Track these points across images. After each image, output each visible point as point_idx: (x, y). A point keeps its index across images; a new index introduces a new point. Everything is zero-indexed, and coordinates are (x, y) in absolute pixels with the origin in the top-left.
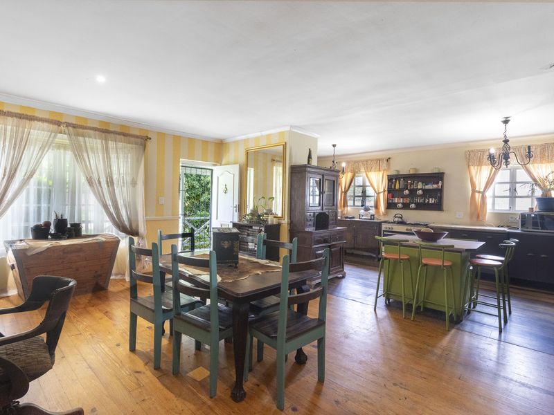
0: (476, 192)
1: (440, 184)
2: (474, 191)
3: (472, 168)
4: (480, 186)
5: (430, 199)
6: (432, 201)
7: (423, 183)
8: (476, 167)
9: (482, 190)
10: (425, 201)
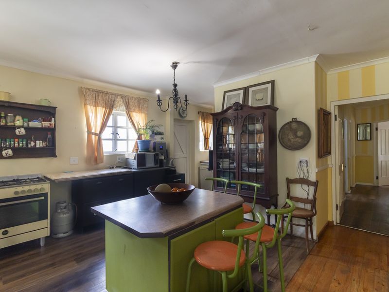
0: (93, 134)
1: (53, 122)
2: (90, 133)
3: (89, 107)
4: (96, 127)
5: (38, 142)
6: (39, 144)
7: (23, 118)
8: (92, 107)
9: (98, 132)
10: (27, 144)
